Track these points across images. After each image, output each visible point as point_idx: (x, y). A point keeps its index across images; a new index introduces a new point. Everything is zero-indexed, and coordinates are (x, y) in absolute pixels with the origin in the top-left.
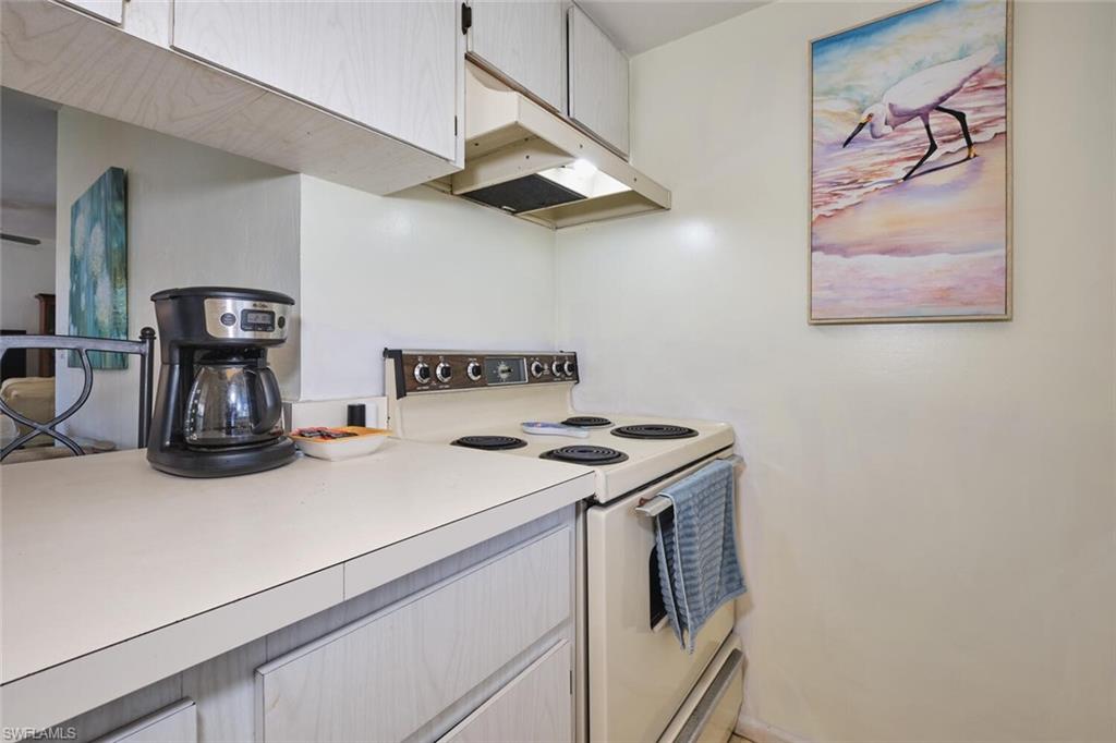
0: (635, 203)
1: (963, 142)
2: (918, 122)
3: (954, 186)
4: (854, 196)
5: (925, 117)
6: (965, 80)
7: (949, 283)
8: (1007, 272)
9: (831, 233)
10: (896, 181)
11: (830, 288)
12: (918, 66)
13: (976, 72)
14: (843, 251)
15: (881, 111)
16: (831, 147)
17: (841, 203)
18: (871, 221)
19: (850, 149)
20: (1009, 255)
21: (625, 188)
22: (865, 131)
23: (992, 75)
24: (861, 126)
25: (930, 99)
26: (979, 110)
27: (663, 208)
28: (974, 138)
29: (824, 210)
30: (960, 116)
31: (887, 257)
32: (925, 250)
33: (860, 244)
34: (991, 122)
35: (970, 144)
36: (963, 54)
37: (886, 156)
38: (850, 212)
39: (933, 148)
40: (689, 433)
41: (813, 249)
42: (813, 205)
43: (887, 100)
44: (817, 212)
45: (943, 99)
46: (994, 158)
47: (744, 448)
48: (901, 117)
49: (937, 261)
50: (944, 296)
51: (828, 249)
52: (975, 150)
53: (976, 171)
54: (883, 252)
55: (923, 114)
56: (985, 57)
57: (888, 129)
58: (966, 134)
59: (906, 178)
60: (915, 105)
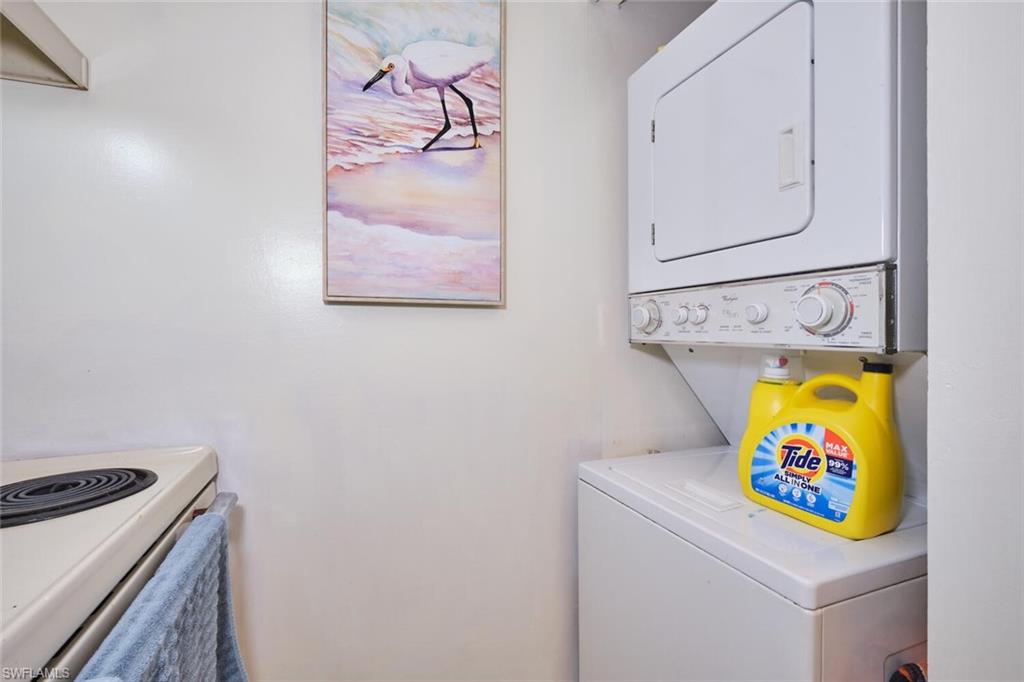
1: (469, 130)
2: (433, 93)
3: (463, 171)
4: (374, 154)
5: (441, 92)
6: (472, 69)
8: (502, 262)
9: (350, 191)
10: (415, 149)
11: (350, 258)
12: (435, 33)
13: (481, 65)
14: (364, 215)
15: (402, 67)
16: (349, 84)
17: (361, 159)
18: (393, 185)
19: (368, 96)
20: (503, 248)
22: (385, 81)
23: (491, 74)
24: (382, 74)
25: (445, 74)
26: (482, 103)
27: (76, 84)
28: (479, 129)
29: (339, 160)
30: (469, 103)
31: (407, 231)
32: (441, 230)
33: (380, 211)
34: (490, 117)
35: (476, 134)
36: (470, 43)
37: (407, 118)
38: (371, 171)
39: (447, 127)
41: (328, 207)
42: (328, 152)
43: (407, 56)
44: (333, 161)
45: (455, 79)
46: (491, 149)
48: (421, 82)
49: (451, 243)
50: (456, 279)
51: (348, 210)
52: (480, 141)
53: (481, 159)
54: (404, 225)
55: (439, 87)
56: (486, 54)
57: (407, 89)
58: (473, 122)
59: (424, 149)
60: (433, 75)
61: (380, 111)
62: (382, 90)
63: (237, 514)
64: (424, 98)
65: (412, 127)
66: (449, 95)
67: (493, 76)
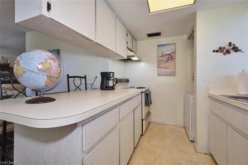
0: (139, 61)
1: (171, 58)
2: (168, 56)
3: (170, 63)
4: (162, 62)
6: (172, 52)
7: (170, 72)
8: (175, 71)
9: (160, 66)
10: (166, 61)
11: (160, 72)
12: (168, 50)
14: (161, 68)
15: (165, 54)
16: (160, 57)
17: (161, 63)
18: (163, 65)
19: (162, 57)
20: (175, 70)
21: (138, 59)
22: (163, 56)
24: (163, 55)
25: (169, 54)
26: (173, 55)
29: (159, 63)
30: (171, 56)
31: (165, 69)
32: (168, 68)
33: (163, 67)
34: (174, 57)
35: (172, 59)
36: (172, 50)
38: (161, 64)
39: (169, 58)
40: (145, 88)
41: (158, 67)
42: (158, 63)
43: (165, 53)
44: (158, 64)
46: (174, 60)
47: (150, 89)
48: (166, 55)
49: (169, 70)
50: (170, 73)
51: (159, 68)
53: (173, 61)
54: (165, 68)
55: (168, 55)
56: (173, 50)
57: (165, 56)
58: (172, 57)
59: (167, 61)
60: (168, 54)
61: (163, 58)
64: (167, 56)
65: (165, 59)
66: (169, 56)
67: (174, 52)
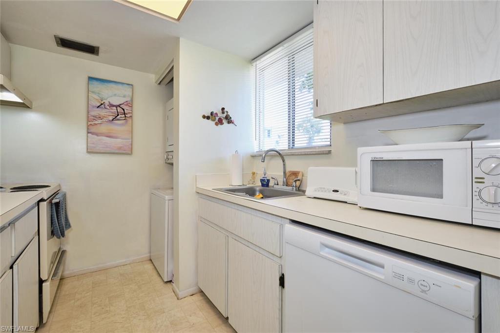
2: (115, 108)
3: (122, 125)
4: (100, 121)
5: (117, 108)
6: (125, 102)
7: (122, 146)
8: (132, 145)
9: (93, 129)
11: (93, 144)
12: (115, 95)
13: (127, 102)
14: (97, 134)
15: (107, 103)
16: (94, 107)
17: (96, 122)
18: (104, 128)
20: (132, 141)
22: (103, 106)
23: (129, 103)
24: (102, 104)
25: (118, 104)
26: (127, 110)
27: (29, 107)
29: (91, 123)
30: (124, 110)
31: (107, 138)
32: (116, 138)
33: (101, 134)
34: (129, 113)
36: (124, 96)
37: (108, 113)
38: (98, 125)
39: (118, 115)
41: (88, 133)
42: (88, 121)
43: (108, 100)
44: (89, 123)
45: (120, 105)
46: (130, 120)
48: (111, 106)
49: (119, 140)
50: (120, 148)
51: (93, 133)
52: (126, 118)
53: (127, 122)
54: (107, 137)
55: (117, 106)
56: (129, 99)
57: (108, 107)
58: (125, 114)
59: (112, 120)
60: (115, 104)
61: (102, 112)
62: (102, 108)
63: (65, 196)
64: (112, 109)
65: (109, 115)
66: (119, 108)
67: (130, 104)
